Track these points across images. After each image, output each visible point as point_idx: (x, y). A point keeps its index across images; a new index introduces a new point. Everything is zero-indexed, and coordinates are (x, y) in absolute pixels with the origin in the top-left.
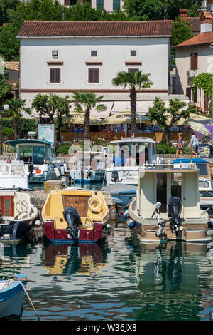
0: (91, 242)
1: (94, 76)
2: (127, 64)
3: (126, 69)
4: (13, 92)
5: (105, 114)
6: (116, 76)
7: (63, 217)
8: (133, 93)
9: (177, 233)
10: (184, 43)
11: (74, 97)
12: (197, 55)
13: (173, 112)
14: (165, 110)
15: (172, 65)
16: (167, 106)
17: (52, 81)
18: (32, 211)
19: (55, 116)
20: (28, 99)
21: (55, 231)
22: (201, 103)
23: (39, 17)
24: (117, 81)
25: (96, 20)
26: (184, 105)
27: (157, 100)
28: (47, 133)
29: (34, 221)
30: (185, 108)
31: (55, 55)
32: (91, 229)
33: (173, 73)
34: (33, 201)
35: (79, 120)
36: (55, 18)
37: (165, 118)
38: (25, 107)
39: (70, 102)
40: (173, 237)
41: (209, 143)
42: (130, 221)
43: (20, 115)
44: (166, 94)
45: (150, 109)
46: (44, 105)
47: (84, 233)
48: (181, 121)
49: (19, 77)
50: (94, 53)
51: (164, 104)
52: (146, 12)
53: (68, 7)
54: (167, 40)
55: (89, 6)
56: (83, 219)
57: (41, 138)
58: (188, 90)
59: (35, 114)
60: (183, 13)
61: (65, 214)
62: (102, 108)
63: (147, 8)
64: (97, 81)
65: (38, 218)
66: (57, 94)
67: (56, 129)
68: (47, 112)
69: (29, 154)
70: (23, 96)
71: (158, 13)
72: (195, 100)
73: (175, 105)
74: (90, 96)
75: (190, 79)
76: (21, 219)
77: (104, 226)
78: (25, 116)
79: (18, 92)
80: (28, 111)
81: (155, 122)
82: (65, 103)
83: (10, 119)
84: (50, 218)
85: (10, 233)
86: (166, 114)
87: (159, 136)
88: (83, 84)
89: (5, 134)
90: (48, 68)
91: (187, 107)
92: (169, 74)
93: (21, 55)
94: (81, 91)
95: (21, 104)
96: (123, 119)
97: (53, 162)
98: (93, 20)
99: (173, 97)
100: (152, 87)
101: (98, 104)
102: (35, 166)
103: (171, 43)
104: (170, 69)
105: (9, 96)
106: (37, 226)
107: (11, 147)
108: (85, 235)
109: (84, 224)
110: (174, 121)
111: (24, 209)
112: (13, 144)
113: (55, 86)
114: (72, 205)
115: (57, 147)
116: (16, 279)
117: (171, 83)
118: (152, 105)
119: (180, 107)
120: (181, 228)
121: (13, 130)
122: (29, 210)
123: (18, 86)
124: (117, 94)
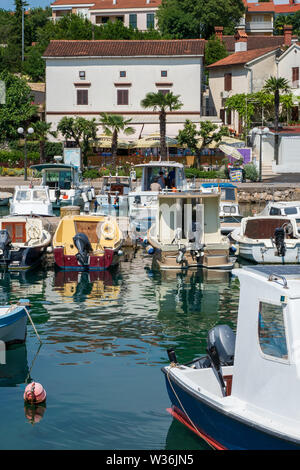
0: (101, 268)
1: (123, 98)
2: (158, 85)
3: (156, 90)
4: (39, 115)
5: (134, 137)
6: (144, 97)
7: (72, 243)
8: (163, 115)
9: (198, 259)
10: (218, 63)
11: (101, 120)
12: (230, 75)
13: (203, 135)
14: (195, 133)
15: (204, 85)
16: (198, 128)
17: (79, 103)
18: (45, 237)
19: (81, 140)
20: (54, 121)
21: (65, 258)
22: (235, 126)
23: (68, 36)
24: (146, 103)
25: (128, 38)
26: (216, 127)
27: (188, 123)
28: (73, 157)
29: (46, 247)
30: (217, 131)
31: (83, 76)
32: (102, 255)
33: (206, 94)
34: (46, 227)
35: (107, 143)
36: (85, 38)
37: (196, 141)
38: (52, 130)
39: (97, 124)
40: (195, 263)
41: (241, 167)
42: (149, 248)
43: (46, 139)
44: (198, 116)
45: (180, 132)
46: (69, 128)
47: (94, 259)
48: (213, 144)
49: (45, 99)
50: (123, 74)
51: (195, 126)
52: (180, 30)
53: (99, 25)
54: (199, 60)
55: (121, 25)
56: (94, 246)
57: (67, 162)
58: (222, 111)
59: (61, 138)
60: (218, 31)
61: (75, 240)
62: (130, 131)
63: (182, 26)
64: (126, 103)
65: (50, 244)
66: (83, 116)
67: (82, 153)
68: (73, 135)
69: (53, 179)
70: (49, 119)
71: (193, 32)
72: (229, 123)
73: (207, 127)
74: (118, 119)
75: (224, 100)
76: (31, 245)
77: (116, 253)
78: (51, 139)
79: (44, 114)
80: (54, 134)
81: (185, 145)
82: (92, 126)
83: (36, 142)
84: (60, 244)
85: (20, 259)
86: (196, 137)
87: (191, 160)
88: (111, 106)
89: (31, 159)
90: (75, 90)
91: (219, 129)
92: (202, 95)
93: (47, 77)
94: (108, 113)
95: (46, 127)
96: (153, 142)
97: (80, 187)
98: (125, 38)
99: (205, 119)
100: (183, 109)
101: (126, 127)
102: (61, 191)
103: (204, 63)
104: (203, 90)
105: (34, 119)
106: (49, 253)
107: (36, 171)
108: (96, 262)
109: (95, 250)
110: (205, 144)
111: (37, 236)
112: (39, 169)
113: (83, 108)
114: (84, 231)
115: (83, 171)
116: (19, 304)
117: (204, 104)
118: (182, 127)
119: (211, 129)
120: (203, 254)
121: (38, 154)
122: (41, 237)
123: (44, 108)
124: (147, 116)
